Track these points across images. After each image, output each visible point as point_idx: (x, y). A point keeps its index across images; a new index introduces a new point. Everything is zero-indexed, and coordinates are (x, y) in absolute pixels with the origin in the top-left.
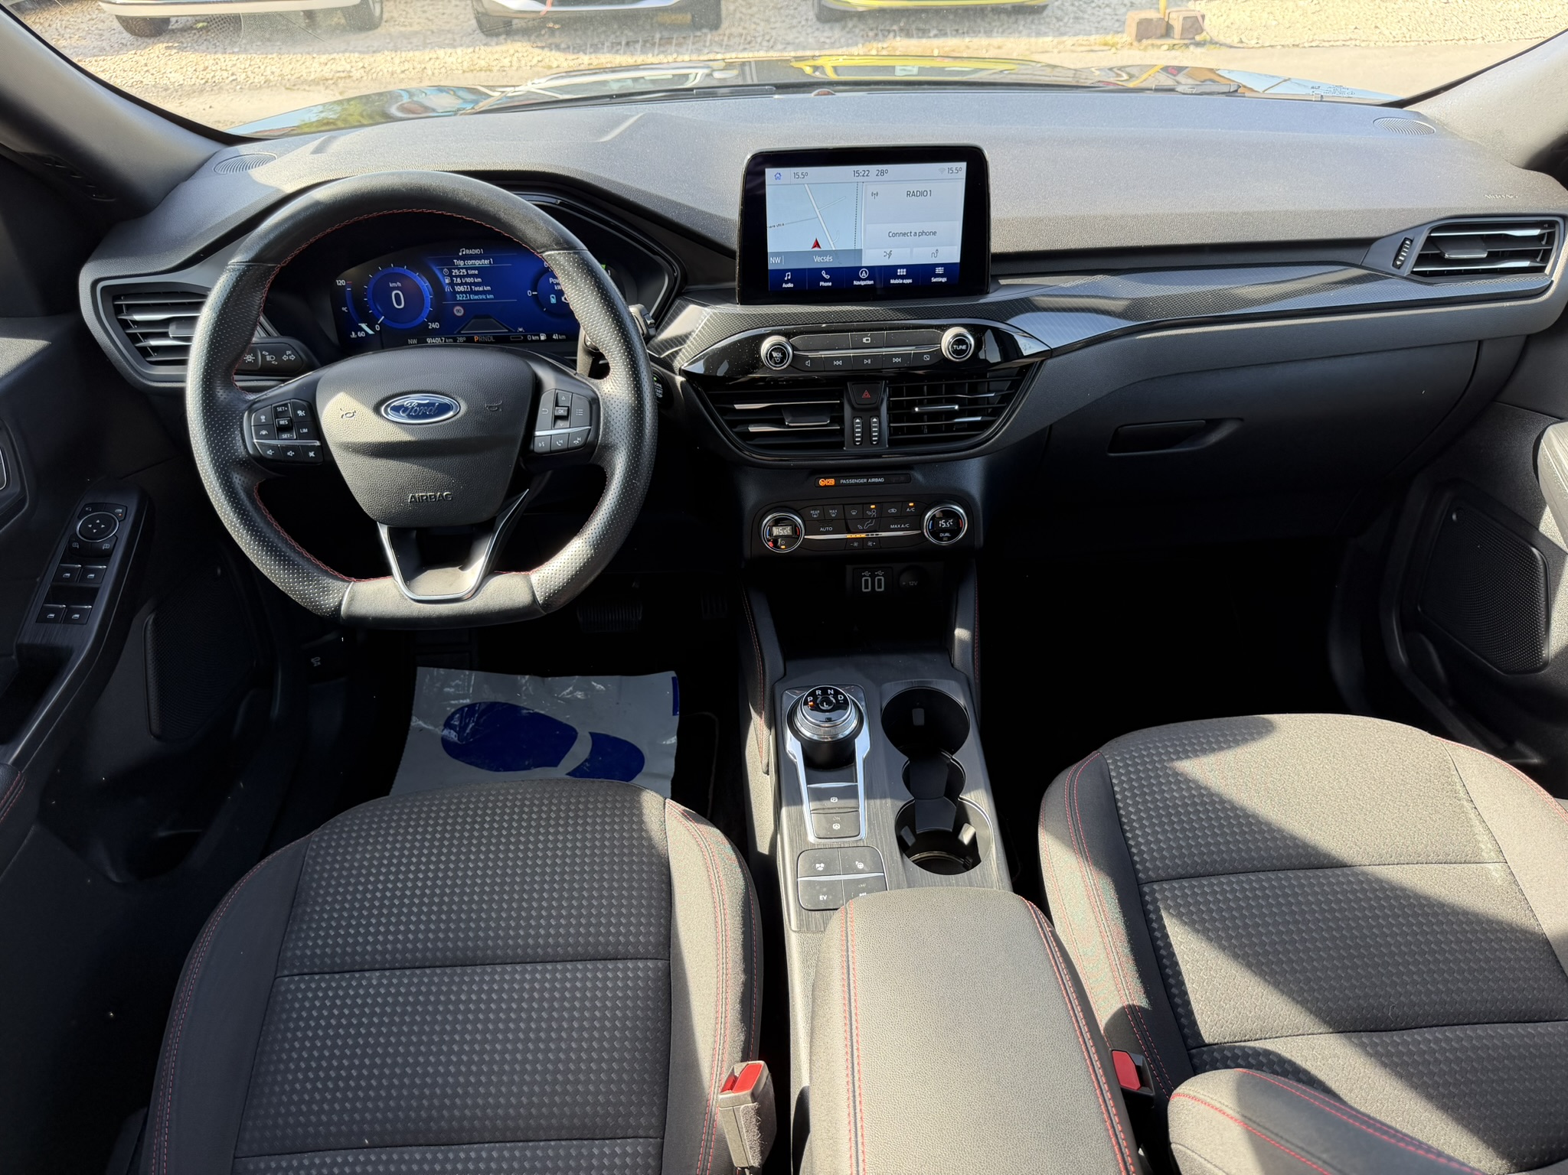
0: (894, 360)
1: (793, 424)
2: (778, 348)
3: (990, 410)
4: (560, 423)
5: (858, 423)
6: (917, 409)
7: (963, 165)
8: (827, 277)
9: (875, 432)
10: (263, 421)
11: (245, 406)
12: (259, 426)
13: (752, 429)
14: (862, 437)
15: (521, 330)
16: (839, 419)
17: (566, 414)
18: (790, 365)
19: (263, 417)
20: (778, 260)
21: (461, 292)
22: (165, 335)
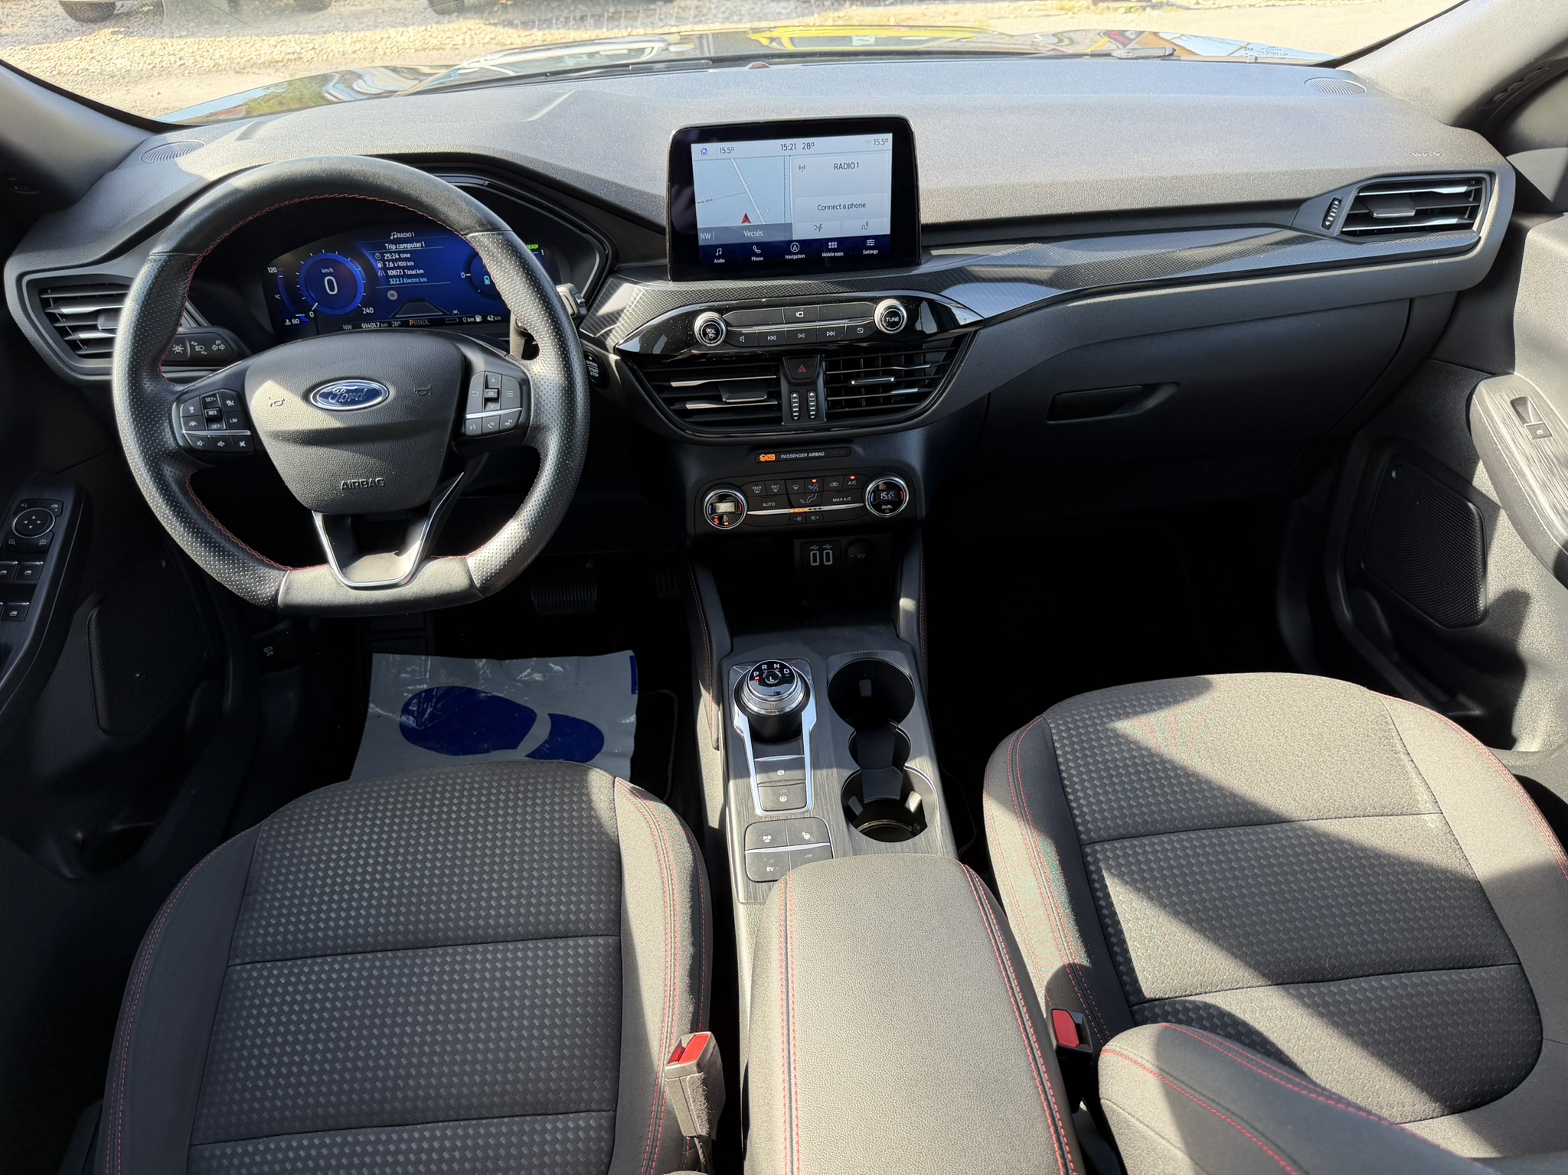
0: (828, 334)
1: (731, 400)
2: (710, 324)
3: (927, 381)
4: (491, 405)
5: (795, 398)
6: (853, 382)
7: (889, 136)
8: (758, 251)
9: (812, 406)
10: (192, 412)
11: (173, 397)
12: (188, 417)
13: (690, 406)
14: (799, 411)
15: (455, 312)
16: (776, 395)
17: (496, 396)
18: (724, 341)
19: (192, 408)
20: (708, 236)
21: (394, 276)
22: (94, 328)
